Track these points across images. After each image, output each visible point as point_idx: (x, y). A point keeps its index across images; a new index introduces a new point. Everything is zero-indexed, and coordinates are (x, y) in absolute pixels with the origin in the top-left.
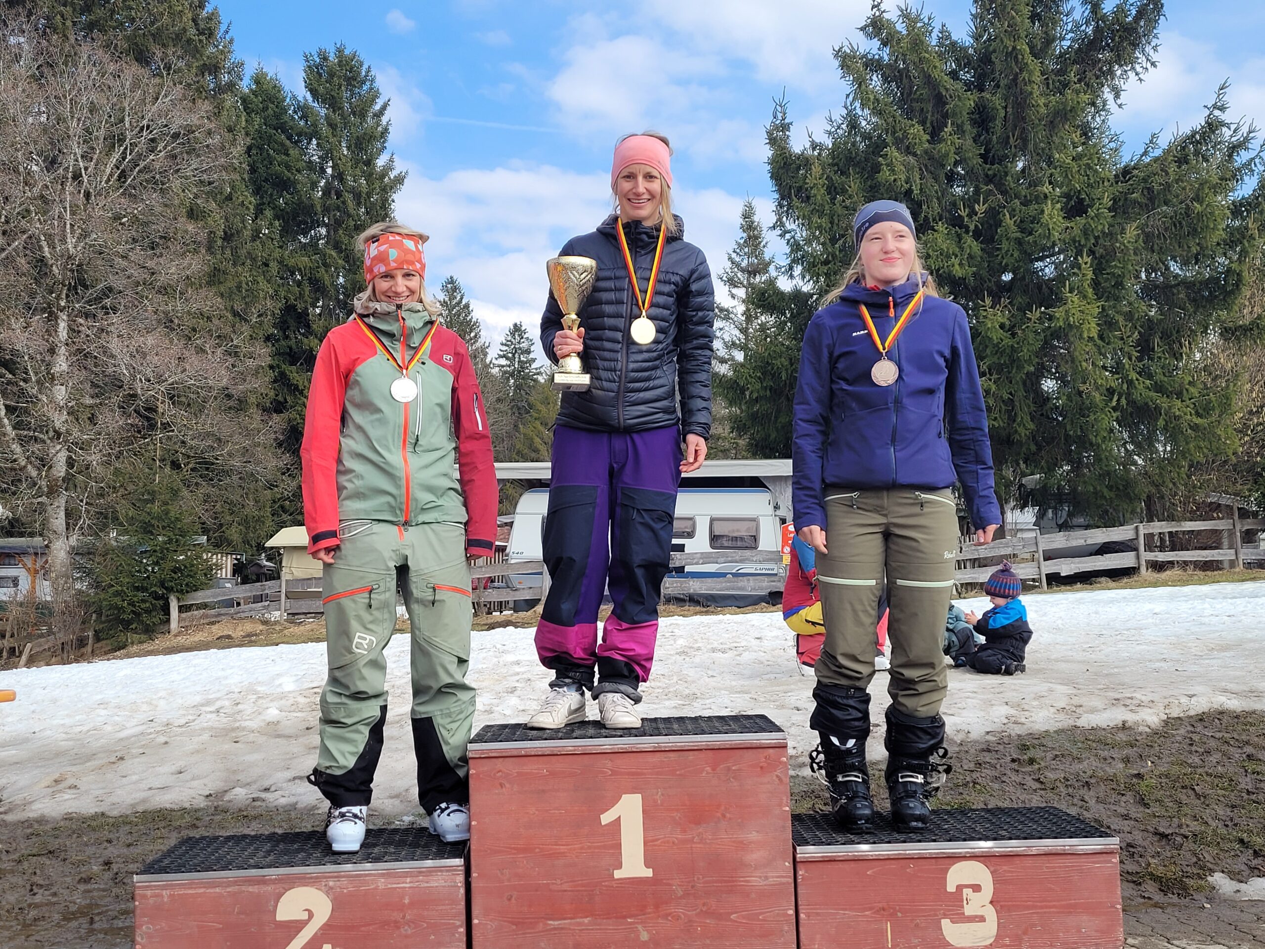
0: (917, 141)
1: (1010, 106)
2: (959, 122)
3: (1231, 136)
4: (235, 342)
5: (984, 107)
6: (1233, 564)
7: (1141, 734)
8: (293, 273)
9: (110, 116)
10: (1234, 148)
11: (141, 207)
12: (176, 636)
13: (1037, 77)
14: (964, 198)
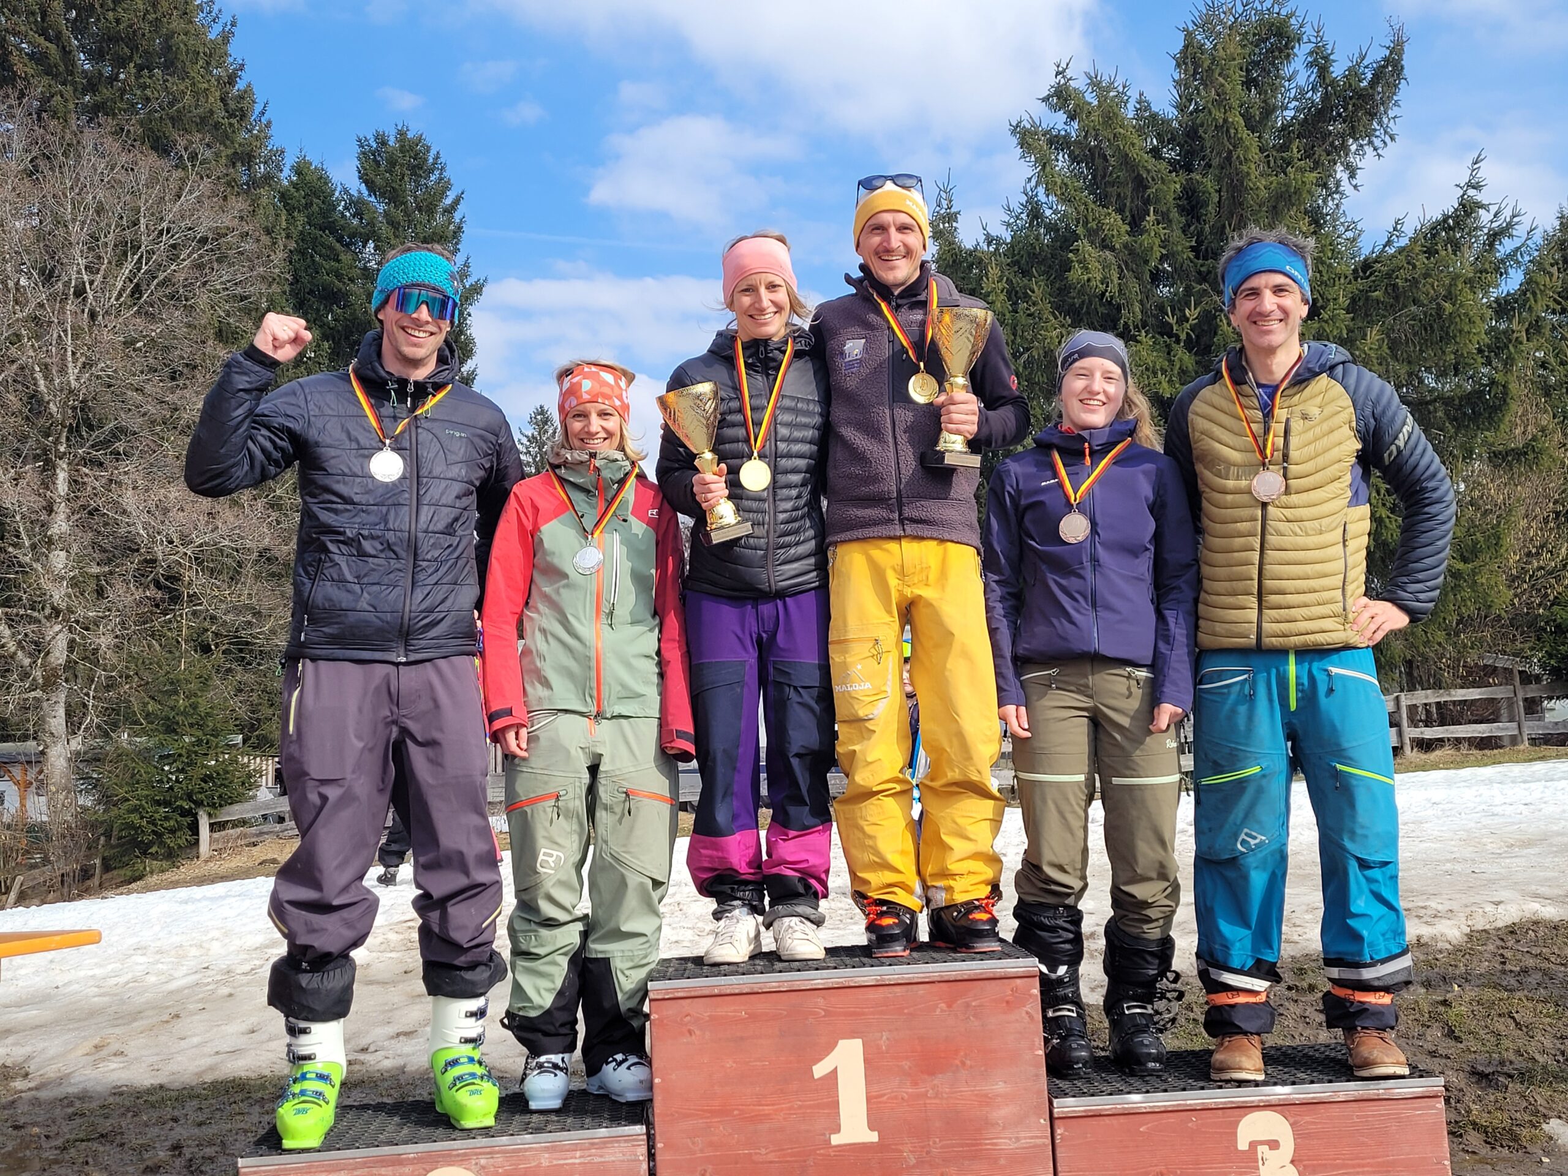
0: (1115, 232)
1: (1224, 189)
2: (1164, 209)
3: (1492, 222)
4: (278, 492)
5: (1194, 191)
6: (1515, 740)
7: (1441, 952)
9: (122, 218)
10: (1495, 236)
11: (159, 328)
12: (206, 861)
13: (1254, 154)
14: (1172, 300)
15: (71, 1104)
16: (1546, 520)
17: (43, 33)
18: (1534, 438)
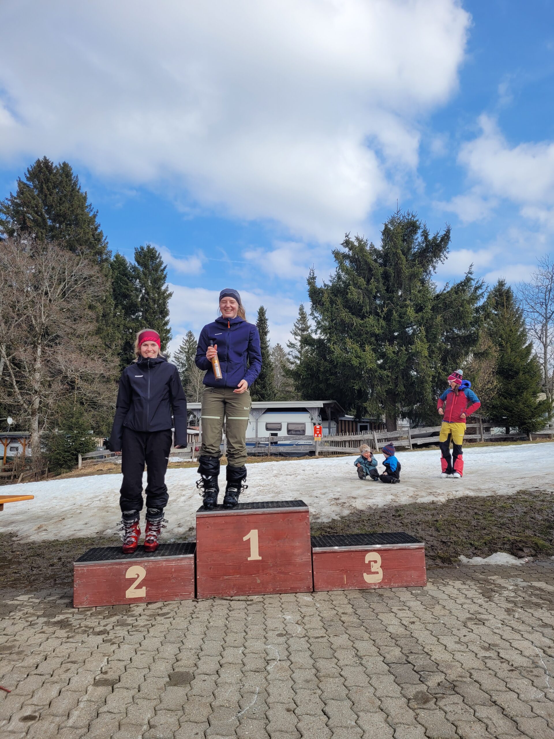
0: (362, 284)
1: (396, 272)
2: (377, 277)
3: (475, 284)
4: (106, 356)
5: (387, 272)
6: (481, 440)
8: (129, 330)
10: (477, 288)
11: (71, 305)
12: (80, 470)
13: (404, 262)
14: (379, 305)
15: (30, 545)
16: (490, 374)
17: (37, 213)
18: (486, 350)
